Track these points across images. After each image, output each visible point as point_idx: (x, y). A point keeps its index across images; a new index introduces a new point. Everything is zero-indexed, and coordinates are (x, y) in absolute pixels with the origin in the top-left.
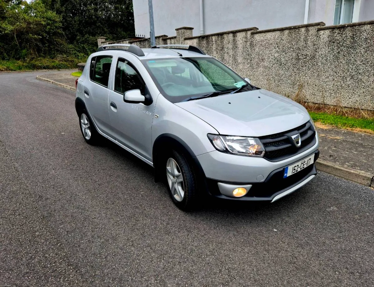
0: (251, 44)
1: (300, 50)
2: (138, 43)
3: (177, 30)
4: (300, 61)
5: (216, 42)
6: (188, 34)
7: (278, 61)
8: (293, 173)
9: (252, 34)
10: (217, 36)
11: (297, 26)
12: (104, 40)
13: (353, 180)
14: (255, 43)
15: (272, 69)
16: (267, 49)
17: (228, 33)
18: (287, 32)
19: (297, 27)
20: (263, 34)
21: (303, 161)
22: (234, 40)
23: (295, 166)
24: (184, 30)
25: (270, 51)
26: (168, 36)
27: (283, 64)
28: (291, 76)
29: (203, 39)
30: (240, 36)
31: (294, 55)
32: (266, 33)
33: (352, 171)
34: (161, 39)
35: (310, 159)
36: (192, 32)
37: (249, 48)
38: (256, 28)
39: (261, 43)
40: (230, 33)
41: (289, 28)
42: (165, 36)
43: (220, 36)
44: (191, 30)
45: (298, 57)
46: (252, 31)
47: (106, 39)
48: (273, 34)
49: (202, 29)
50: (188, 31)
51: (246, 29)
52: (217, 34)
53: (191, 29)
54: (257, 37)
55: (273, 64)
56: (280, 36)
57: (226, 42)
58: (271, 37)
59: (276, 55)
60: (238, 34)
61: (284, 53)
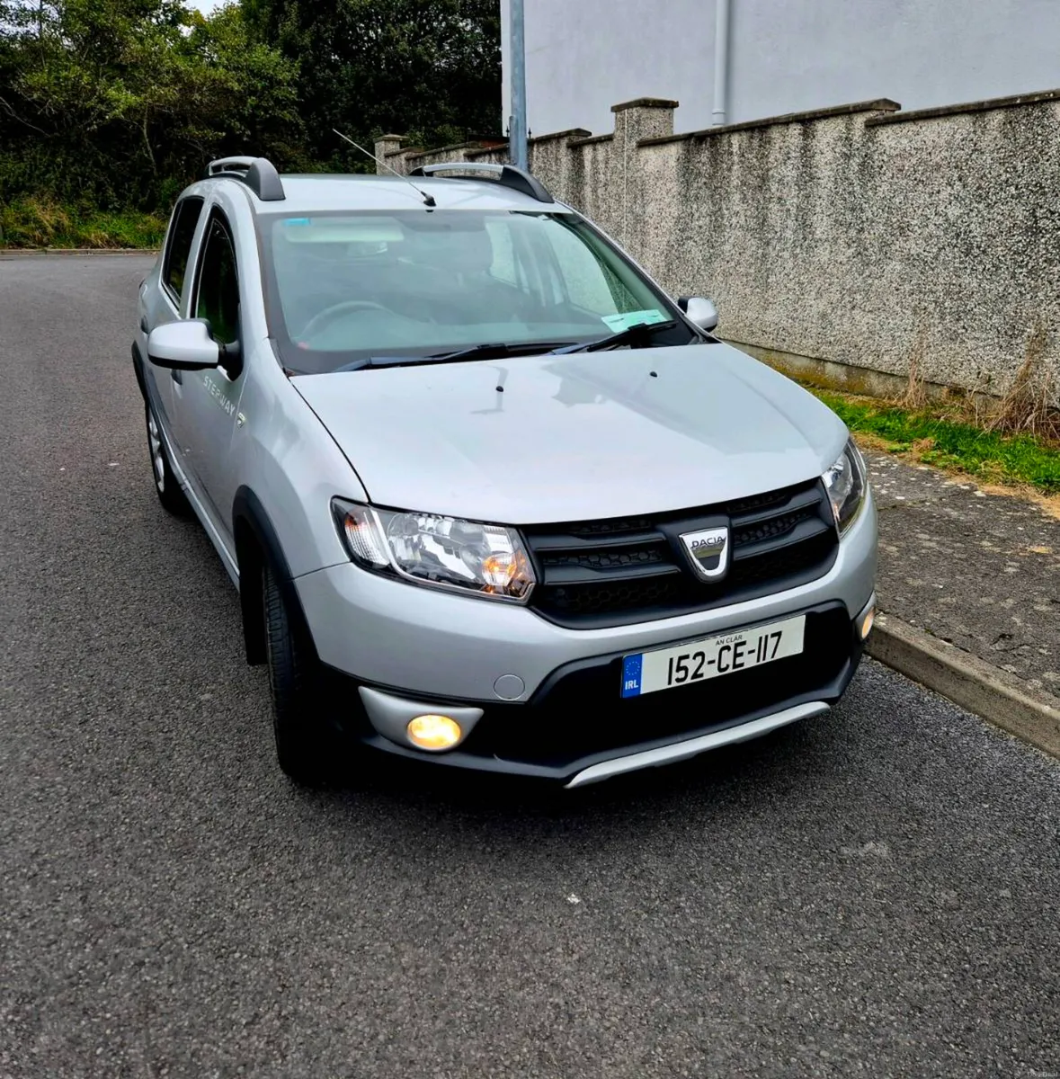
0: (862, 164)
1: (1044, 194)
2: (493, 157)
3: (617, 109)
4: (1043, 240)
5: (743, 156)
6: (653, 124)
7: (958, 235)
8: (674, 684)
9: (871, 125)
10: (749, 134)
11: (1037, 95)
12: (394, 147)
13: (1047, 746)
14: (877, 163)
15: (933, 270)
16: (920, 187)
17: (786, 122)
18: (997, 118)
19: (1036, 99)
20: (910, 128)
21: (731, 639)
22: (805, 150)
23: (687, 657)
24: (641, 110)
25: (931, 195)
26: (590, 134)
27: (979, 247)
28: (1003, 297)
29: (701, 143)
30: (827, 132)
31: (1020, 213)
32: (920, 123)
33: (1046, 709)
34: (564, 142)
35: (779, 634)
36: (671, 116)
37: (856, 182)
38: (886, 102)
39: (899, 162)
40: (791, 122)
41: (1007, 105)
42: (579, 132)
43: (756, 134)
44: (668, 112)
45: (1036, 222)
46: (871, 115)
47: (403, 144)
48: (945, 125)
49: (718, 108)
50: (657, 113)
51: (848, 108)
52: (747, 124)
53: (669, 105)
54: (888, 138)
55: (940, 249)
56: (972, 135)
57: (778, 155)
58: (937, 140)
59: (954, 212)
60: (820, 126)
61: (981, 206)
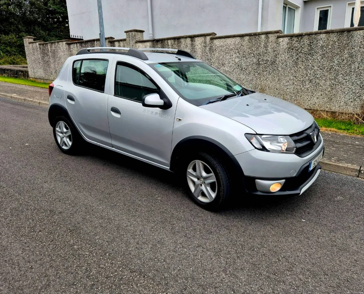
0: (210, 49)
1: (261, 56)
2: (78, 44)
3: (126, 32)
4: (261, 66)
5: (172, 46)
6: (139, 36)
7: (239, 66)
9: (212, 39)
10: (174, 40)
11: (257, 33)
12: (31, 40)
14: (214, 48)
15: (232, 74)
16: (227, 54)
17: (186, 37)
18: (247, 38)
19: (257, 34)
20: (223, 40)
22: (192, 45)
23: (315, 161)
24: (135, 33)
25: (230, 56)
26: (114, 38)
27: (244, 68)
28: (252, 80)
29: (158, 42)
30: (198, 41)
31: (255, 60)
32: (226, 39)
34: (107, 41)
36: (143, 34)
37: (208, 53)
38: (214, 33)
39: (220, 48)
40: (187, 38)
41: (250, 35)
42: (111, 38)
43: (176, 40)
45: (259, 62)
46: (211, 36)
47: (34, 40)
48: (233, 40)
49: (151, 32)
50: (139, 33)
51: (205, 34)
52: (173, 37)
53: (142, 32)
54: (216, 42)
55: (234, 69)
56: (240, 42)
57: (184, 46)
58: (231, 43)
59: (237, 60)
60: (196, 39)
61: (244, 59)
